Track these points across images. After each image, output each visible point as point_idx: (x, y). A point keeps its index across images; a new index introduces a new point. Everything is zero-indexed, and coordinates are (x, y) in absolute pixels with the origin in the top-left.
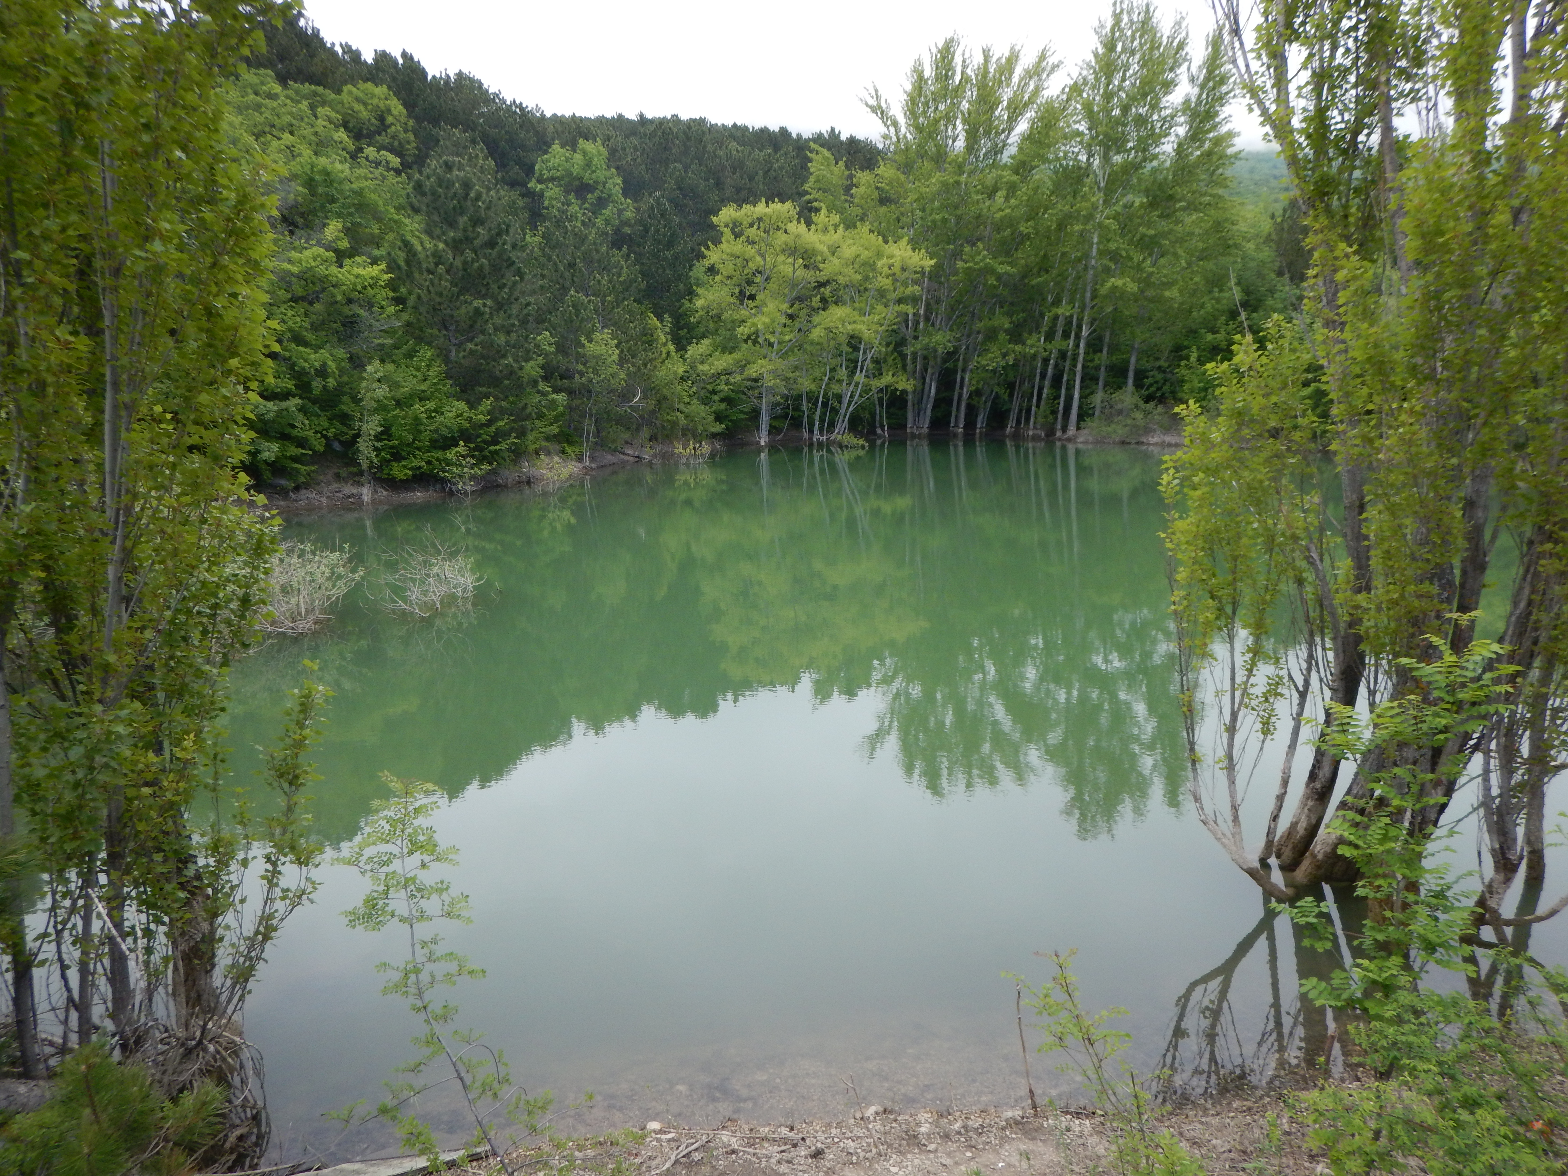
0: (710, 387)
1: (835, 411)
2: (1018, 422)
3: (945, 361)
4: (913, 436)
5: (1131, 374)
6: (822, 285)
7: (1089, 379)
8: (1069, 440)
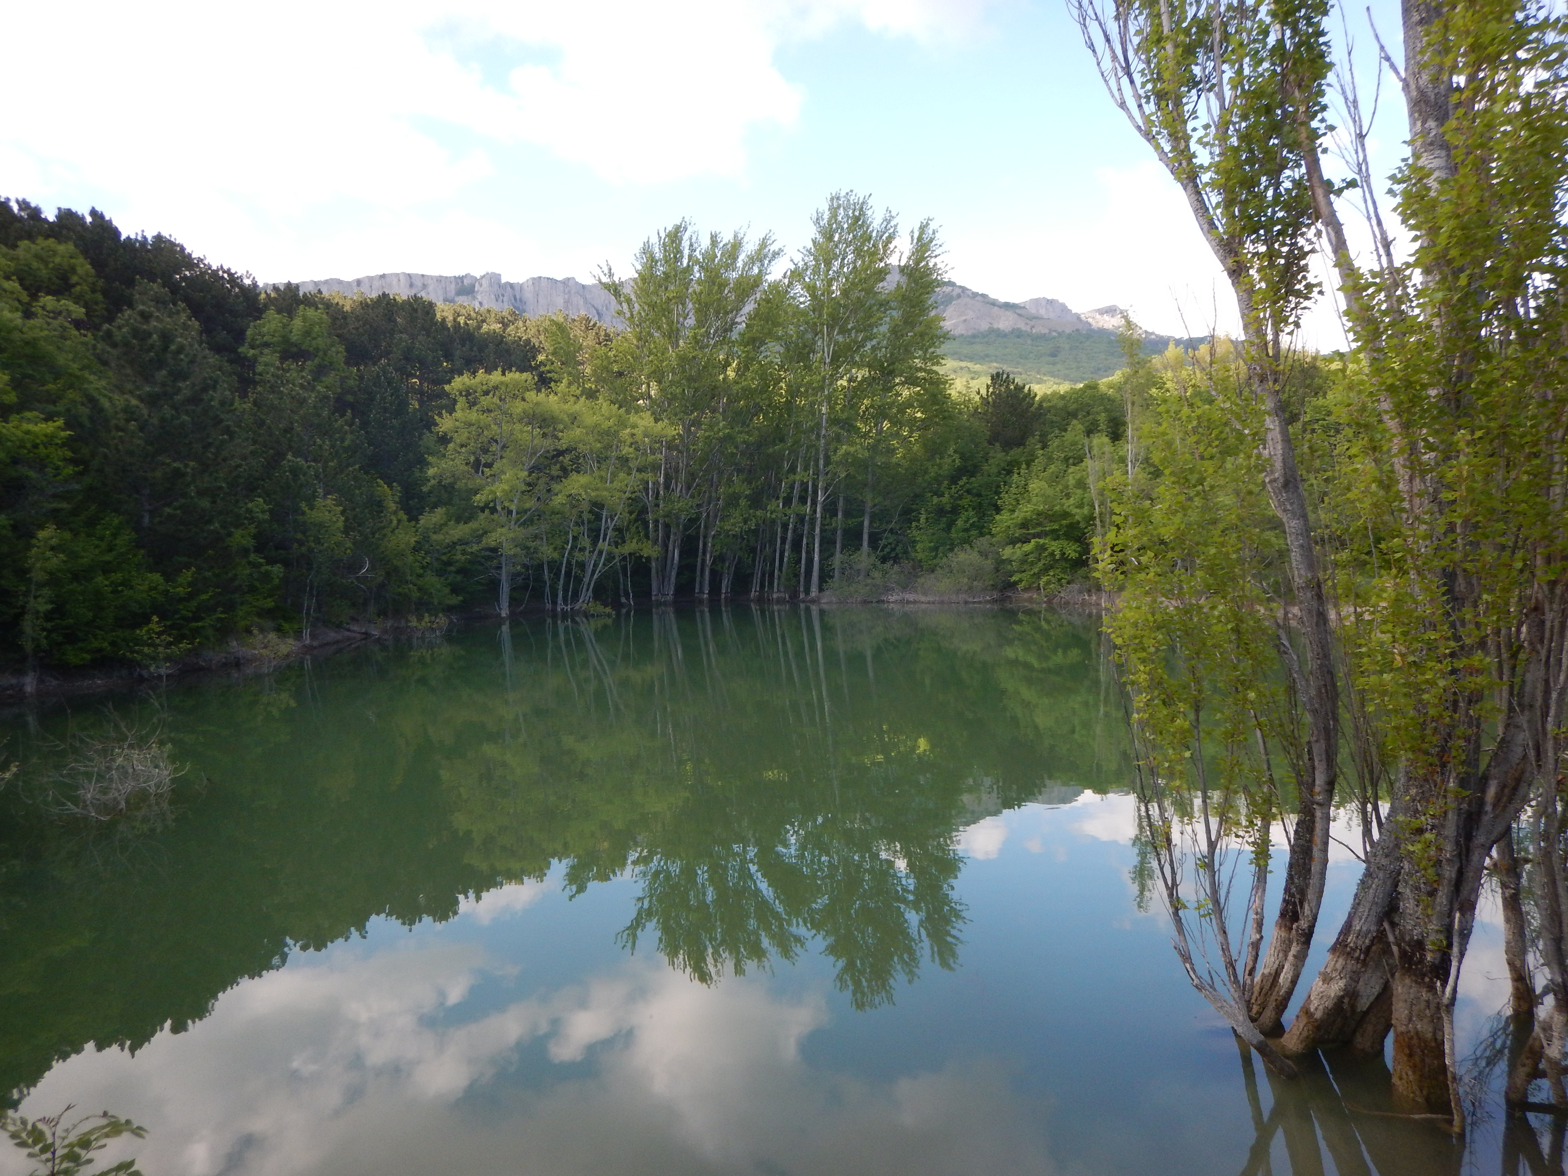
0: (444, 558)
1: (579, 580)
2: (762, 586)
3: (686, 528)
4: (659, 604)
5: (866, 537)
6: (561, 453)
7: (828, 543)
8: (813, 601)
